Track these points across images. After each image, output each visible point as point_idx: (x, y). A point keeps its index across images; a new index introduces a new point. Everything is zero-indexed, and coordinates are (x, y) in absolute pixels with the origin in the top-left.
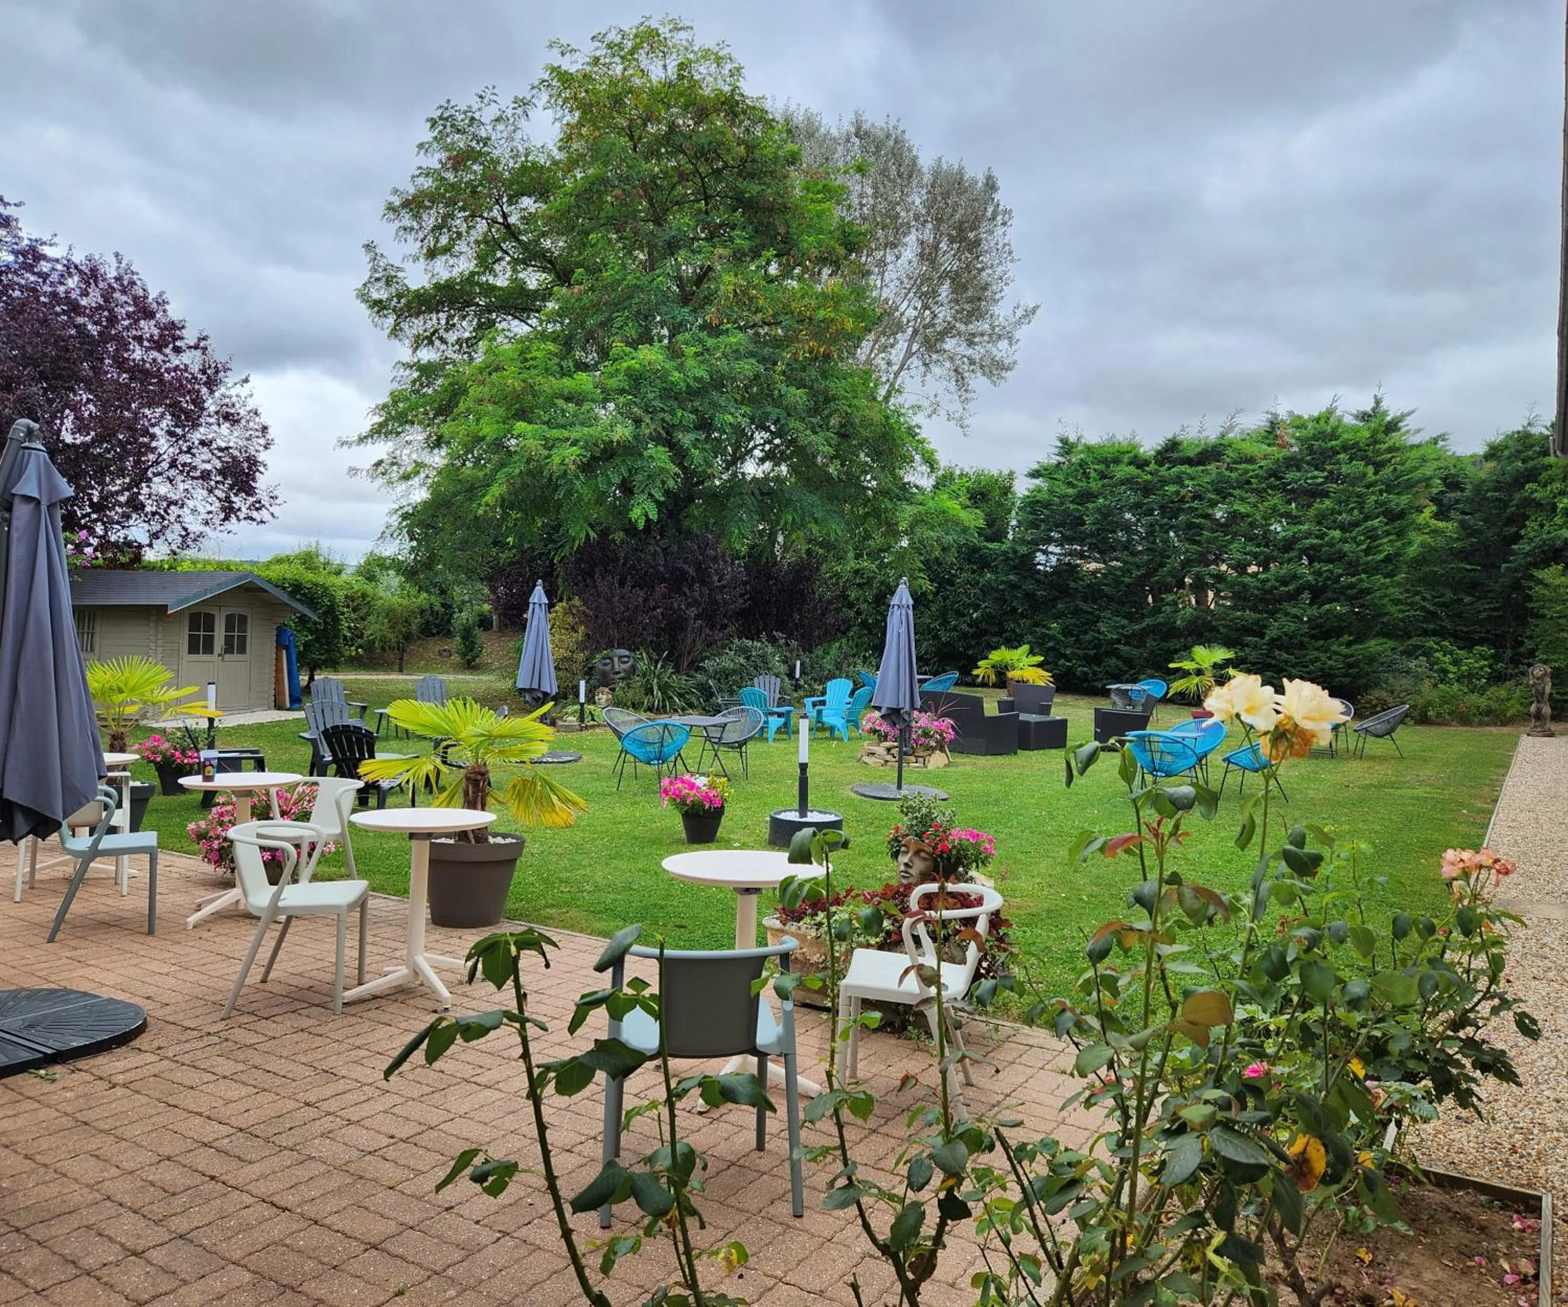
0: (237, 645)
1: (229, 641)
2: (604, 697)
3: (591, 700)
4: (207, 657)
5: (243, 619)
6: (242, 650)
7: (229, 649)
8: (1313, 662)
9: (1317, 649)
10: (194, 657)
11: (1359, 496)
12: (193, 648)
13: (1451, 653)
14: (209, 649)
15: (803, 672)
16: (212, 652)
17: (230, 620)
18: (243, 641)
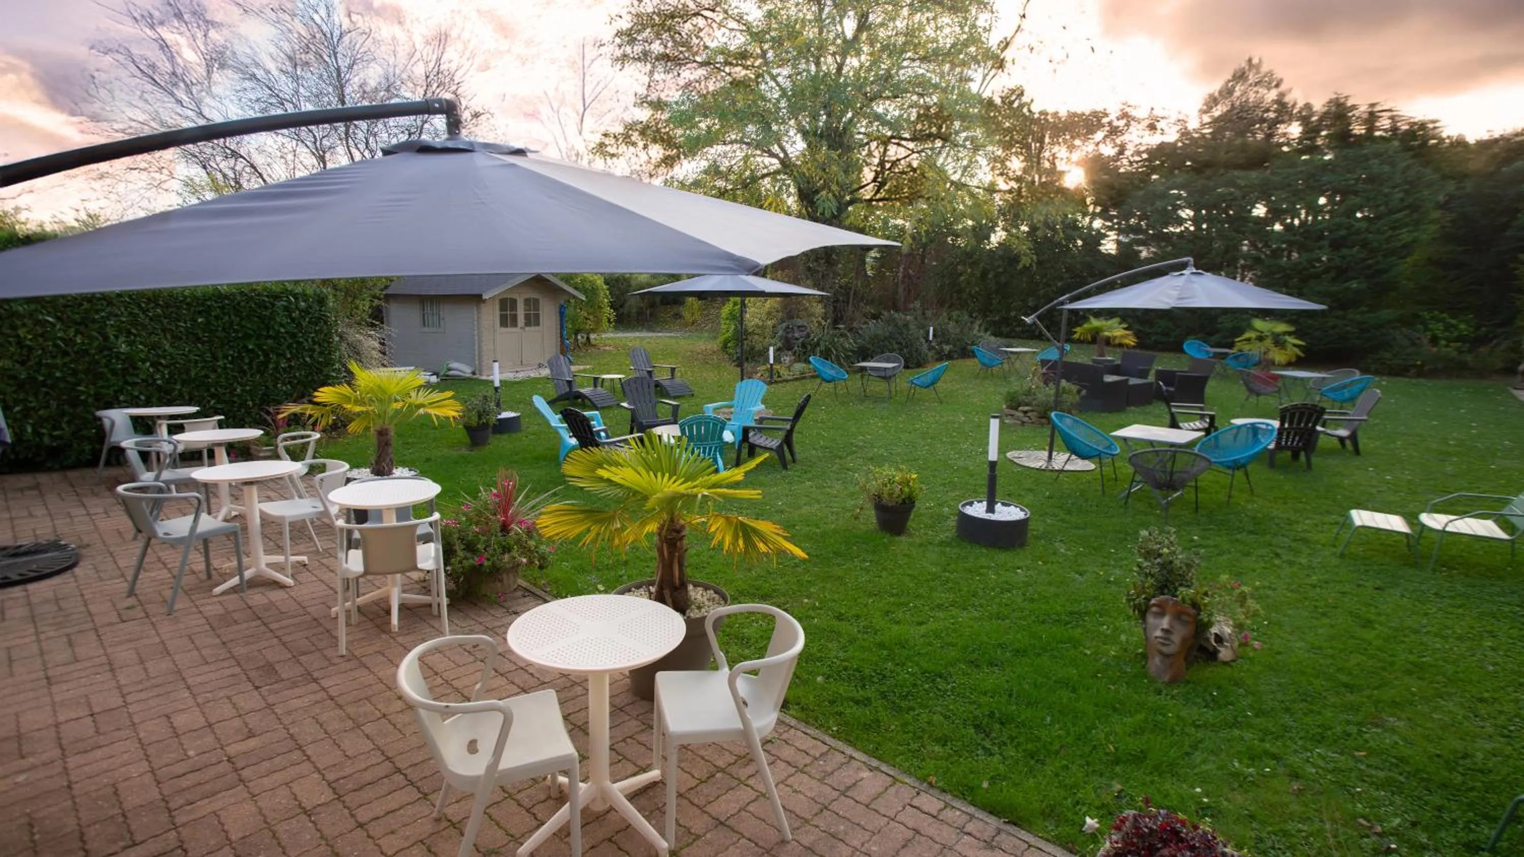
0: (533, 320)
1: (527, 317)
2: (788, 359)
3: (777, 359)
4: (514, 329)
5: (536, 301)
6: (537, 324)
7: (528, 324)
8: (1333, 327)
9: (1337, 317)
10: (504, 329)
11: (1386, 196)
12: (504, 323)
13: (1442, 320)
14: (514, 323)
15: (934, 336)
16: (516, 326)
17: (527, 301)
18: (537, 316)
